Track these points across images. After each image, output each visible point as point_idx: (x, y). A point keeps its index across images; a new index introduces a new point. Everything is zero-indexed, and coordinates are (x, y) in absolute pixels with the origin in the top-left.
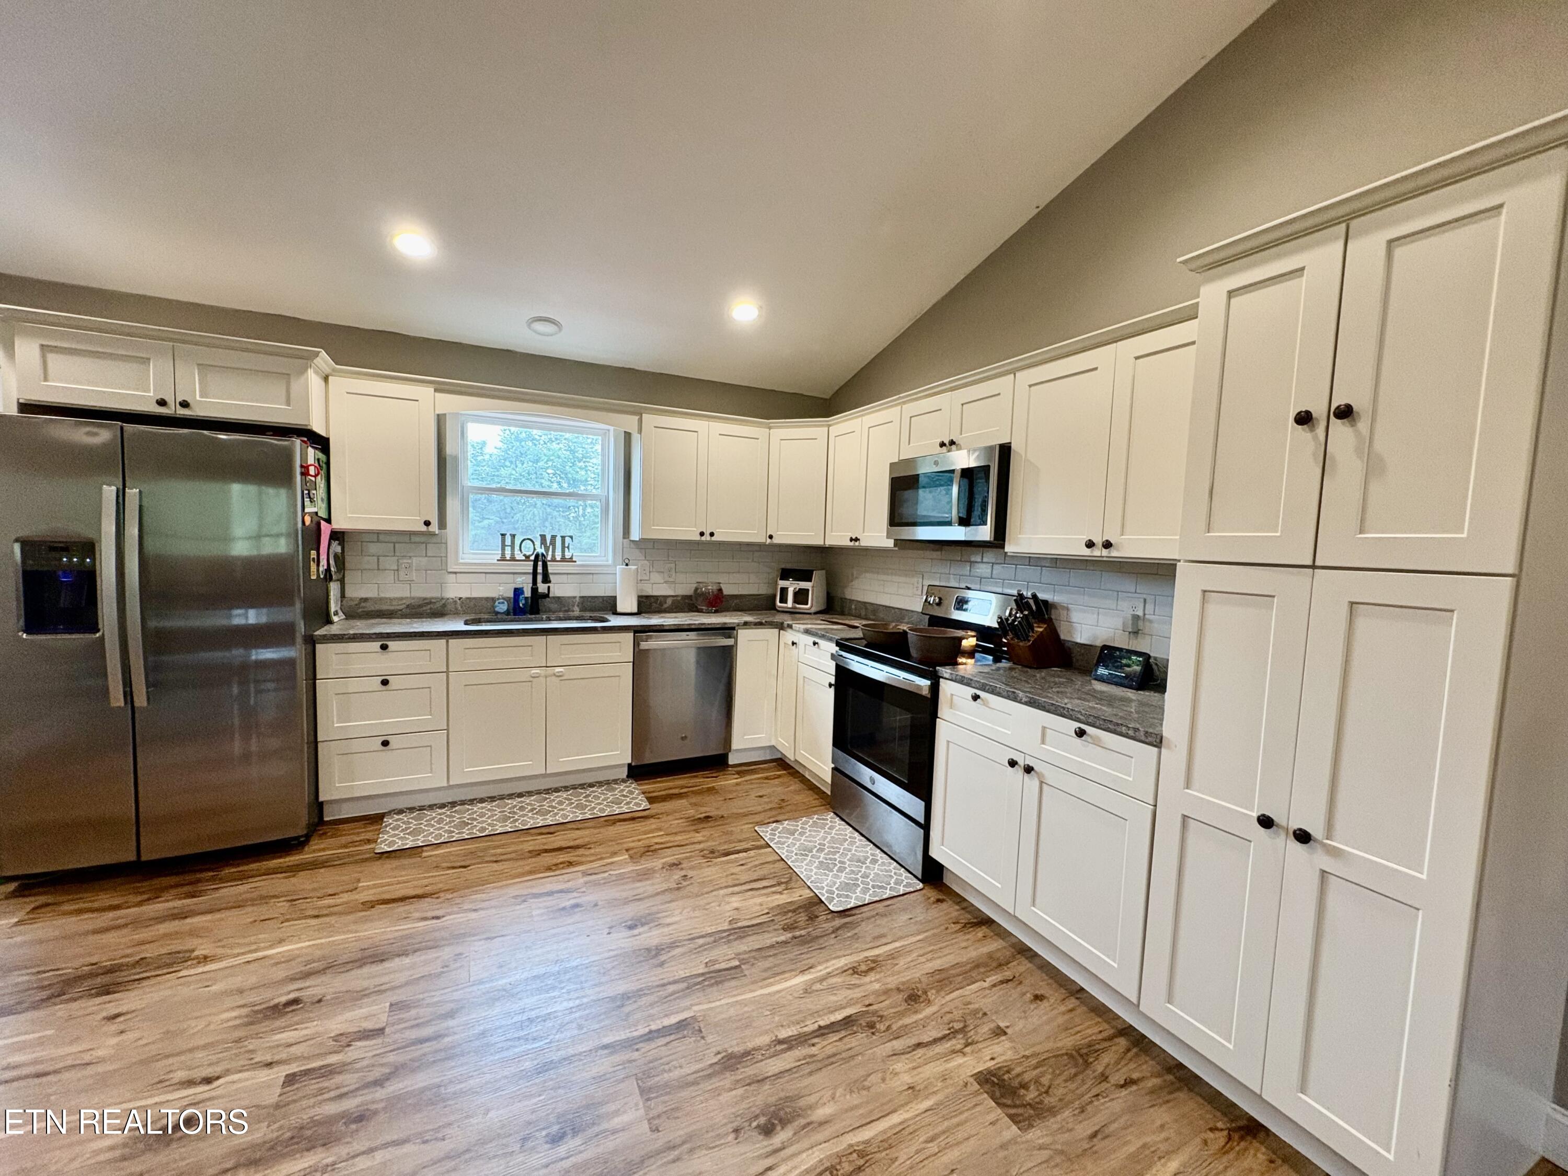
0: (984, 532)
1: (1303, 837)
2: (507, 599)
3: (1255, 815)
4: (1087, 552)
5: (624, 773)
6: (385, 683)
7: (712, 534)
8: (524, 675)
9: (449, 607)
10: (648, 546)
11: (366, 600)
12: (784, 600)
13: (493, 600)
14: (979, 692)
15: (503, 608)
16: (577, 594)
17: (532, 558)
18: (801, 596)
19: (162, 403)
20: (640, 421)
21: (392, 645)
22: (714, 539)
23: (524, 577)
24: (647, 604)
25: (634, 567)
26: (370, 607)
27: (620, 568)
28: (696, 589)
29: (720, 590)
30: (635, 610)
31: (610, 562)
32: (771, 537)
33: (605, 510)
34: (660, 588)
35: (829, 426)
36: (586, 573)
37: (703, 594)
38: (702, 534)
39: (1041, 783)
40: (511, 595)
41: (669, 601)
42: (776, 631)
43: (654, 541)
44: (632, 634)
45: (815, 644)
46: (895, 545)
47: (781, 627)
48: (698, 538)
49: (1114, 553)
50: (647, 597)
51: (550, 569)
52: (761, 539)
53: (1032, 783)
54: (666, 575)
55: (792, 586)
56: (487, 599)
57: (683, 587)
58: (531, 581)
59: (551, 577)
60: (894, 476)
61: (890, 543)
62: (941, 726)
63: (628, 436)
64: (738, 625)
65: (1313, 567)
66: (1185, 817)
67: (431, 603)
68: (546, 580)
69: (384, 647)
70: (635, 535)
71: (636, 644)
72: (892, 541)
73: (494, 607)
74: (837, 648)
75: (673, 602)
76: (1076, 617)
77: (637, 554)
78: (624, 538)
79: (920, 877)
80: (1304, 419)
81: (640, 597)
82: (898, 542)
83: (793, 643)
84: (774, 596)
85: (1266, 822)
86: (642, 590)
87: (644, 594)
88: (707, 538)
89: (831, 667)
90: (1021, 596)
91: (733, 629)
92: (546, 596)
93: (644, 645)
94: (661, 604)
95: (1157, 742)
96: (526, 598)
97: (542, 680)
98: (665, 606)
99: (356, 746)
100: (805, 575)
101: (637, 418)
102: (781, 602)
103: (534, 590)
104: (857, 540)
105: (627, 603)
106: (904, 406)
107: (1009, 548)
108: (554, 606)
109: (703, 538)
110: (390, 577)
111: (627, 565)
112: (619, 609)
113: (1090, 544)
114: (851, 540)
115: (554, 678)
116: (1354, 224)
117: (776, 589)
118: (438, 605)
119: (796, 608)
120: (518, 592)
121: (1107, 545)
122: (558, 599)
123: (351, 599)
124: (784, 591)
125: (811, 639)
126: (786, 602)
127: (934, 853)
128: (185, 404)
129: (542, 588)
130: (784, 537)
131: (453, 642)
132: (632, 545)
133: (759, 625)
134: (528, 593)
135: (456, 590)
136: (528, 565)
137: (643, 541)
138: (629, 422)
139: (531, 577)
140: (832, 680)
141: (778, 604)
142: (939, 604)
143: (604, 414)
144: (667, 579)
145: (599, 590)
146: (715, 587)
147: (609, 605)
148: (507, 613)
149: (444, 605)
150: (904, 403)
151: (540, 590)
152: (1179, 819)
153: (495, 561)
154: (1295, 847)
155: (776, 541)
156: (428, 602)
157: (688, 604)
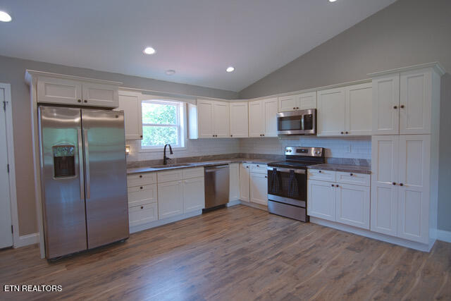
0: (312, 131)
1: (401, 185)
3: (392, 183)
4: (341, 135)
6: (141, 188)
7: (217, 136)
14: (321, 170)
19: (79, 101)
20: (196, 101)
21: (143, 175)
23: (161, 153)
31: (183, 146)
33: (180, 130)
35: (248, 102)
36: (177, 151)
38: (213, 136)
42: (238, 164)
44: (204, 168)
45: (257, 166)
47: (240, 163)
49: (348, 135)
52: (229, 136)
53: (338, 189)
60: (278, 117)
62: (309, 181)
64: (230, 163)
65: (399, 135)
69: (141, 177)
71: (205, 171)
72: (278, 135)
76: (332, 151)
78: (187, 139)
80: (395, 107)
82: (281, 135)
83: (247, 167)
85: (394, 184)
88: (215, 137)
89: (266, 171)
91: (228, 164)
93: (207, 171)
94: (198, 159)
95: (370, 173)
103: (165, 157)
104: (263, 135)
106: (279, 98)
107: (318, 135)
113: (342, 133)
114: (261, 135)
116: (401, 74)
118: (137, 164)
121: (347, 133)
125: (255, 165)
128: (86, 101)
130: (236, 136)
131: (158, 173)
133: (235, 163)
135: (141, 158)
140: (266, 175)
144: (199, 151)
152: (377, 188)
154: (400, 187)
155: (233, 137)
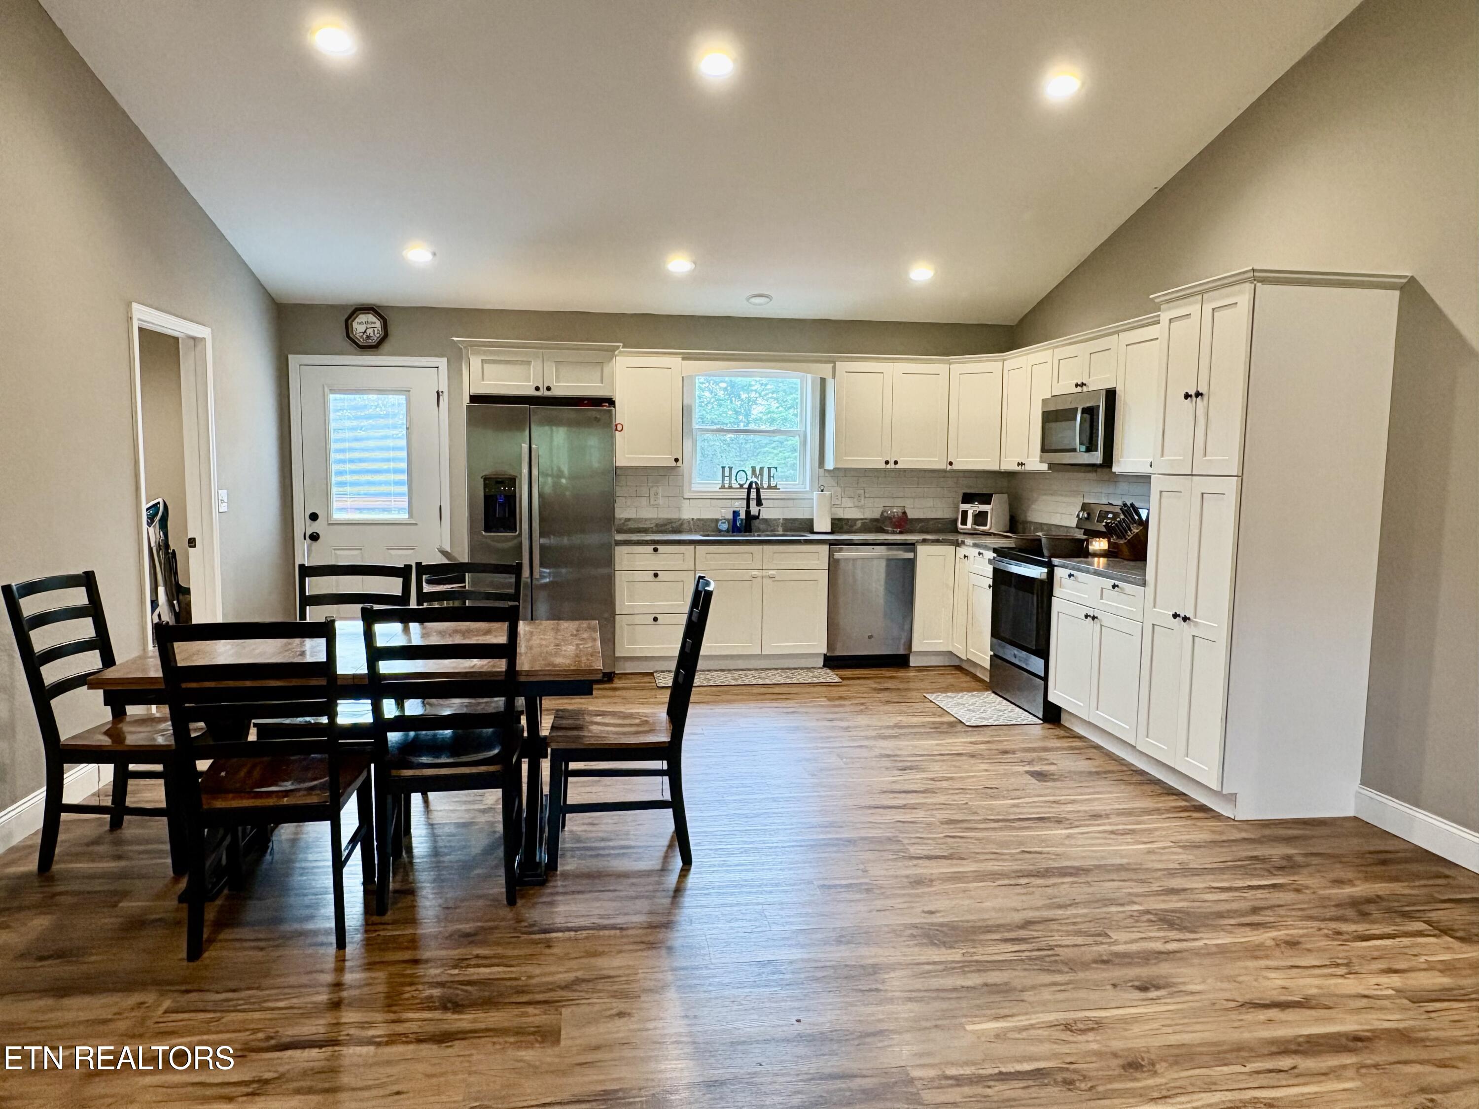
0: (1098, 457)
2: (728, 520)
3: (1171, 614)
5: (821, 662)
6: (656, 575)
7: (896, 463)
8: (747, 575)
9: (685, 526)
10: (839, 474)
11: (629, 520)
12: (964, 522)
13: (717, 520)
14: (1073, 572)
15: (725, 527)
16: (781, 517)
17: (746, 486)
18: (981, 518)
19: (537, 389)
20: (834, 368)
21: (661, 548)
22: (898, 466)
23: (740, 502)
24: (838, 525)
25: (828, 493)
26: (632, 525)
27: (816, 494)
28: (882, 513)
29: (904, 513)
30: (829, 530)
31: (808, 489)
32: (951, 464)
33: (804, 443)
34: (850, 512)
35: (1004, 360)
36: (788, 499)
37: (890, 518)
38: (887, 463)
39: (1101, 626)
40: (730, 516)
41: (859, 524)
42: (953, 548)
43: (846, 470)
44: (827, 547)
45: (980, 554)
46: (1049, 468)
47: (957, 544)
48: (883, 466)
50: (840, 520)
51: (763, 496)
52: (943, 465)
53: (1096, 627)
54: (855, 500)
55: (972, 509)
56: (712, 520)
57: (871, 511)
58: (745, 505)
59: (763, 502)
60: (1045, 410)
61: (1044, 467)
62: (1054, 600)
63: (823, 381)
64: (917, 541)
65: (1192, 475)
66: (1153, 625)
67: (671, 523)
68: (759, 503)
69: (656, 550)
70: (830, 465)
71: (831, 555)
72: (1046, 465)
73: (717, 526)
74: (995, 555)
75: (863, 524)
77: (829, 481)
78: (820, 468)
79: (1041, 717)
80: (1187, 395)
81: (833, 519)
82: (1051, 466)
83: (965, 556)
84: (956, 520)
85: (1175, 616)
86: (835, 514)
87: (837, 517)
88: (891, 465)
89: (989, 570)
90: (1125, 505)
91: (913, 544)
92: (757, 517)
93: (837, 555)
94: (851, 526)
95: (1144, 584)
96: (742, 520)
97: (759, 579)
98: (856, 527)
99: (638, 619)
100: (986, 499)
101: (832, 365)
102: (962, 524)
103: (748, 512)
104: (1022, 464)
105: (823, 524)
106: (1055, 350)
107: (1116, 469)
108: (762, 526)
109: (888, 466)
110: (644, 501)
111: (822, 491)
112: (815, 530)
114: (1018, 464)
115: (768, 579)
116: (1205, 296)
117: (958, 512)
118: (677, 524)
119: (975, 529)
120: (736, 514)
122: (766, 521)
123: (620, 519)
124: (965, 513)
125: (977, 550)
126: (966, 524)
127: (1051, 698)
128: (549, 389)
129: (754, 510)
130: (963, 463)
131: (699, 548)
132: (827, 474)
133: (937, 542)
134: (743, 515)
135: (689, 512)
136: (743, 492)
137: (836, 469)
138: (825, 370)
139: (745, 502)
140: (991, 582)
141: (960, 526)
142: (1088, 519)
143: (804, 365)
144: (857, 504)
145: (799, 513)
146: (900, 510)
147: (808, 526)
148: (727, 531)
149: (682, 524)
150: (1057, 347)
151: (752, 513)
152: (1151, 626)
153: (717, 489)
154: (1184, 626)
155: (956, 467)
156: (670, 521)
157: (877, 525)
